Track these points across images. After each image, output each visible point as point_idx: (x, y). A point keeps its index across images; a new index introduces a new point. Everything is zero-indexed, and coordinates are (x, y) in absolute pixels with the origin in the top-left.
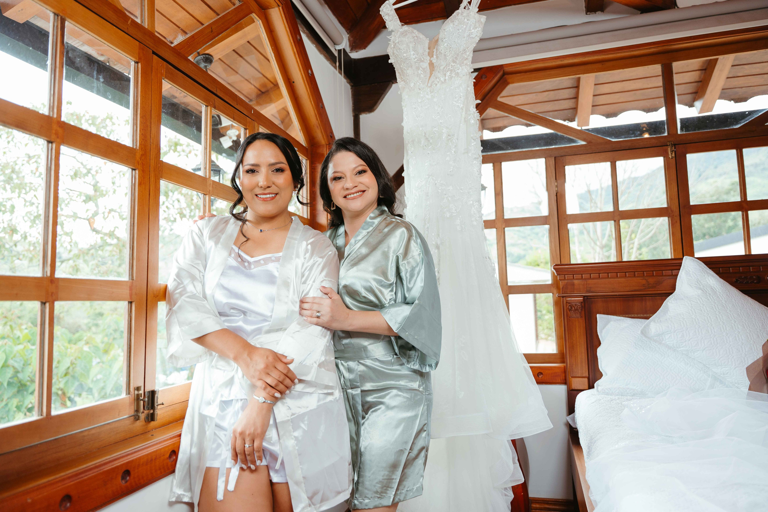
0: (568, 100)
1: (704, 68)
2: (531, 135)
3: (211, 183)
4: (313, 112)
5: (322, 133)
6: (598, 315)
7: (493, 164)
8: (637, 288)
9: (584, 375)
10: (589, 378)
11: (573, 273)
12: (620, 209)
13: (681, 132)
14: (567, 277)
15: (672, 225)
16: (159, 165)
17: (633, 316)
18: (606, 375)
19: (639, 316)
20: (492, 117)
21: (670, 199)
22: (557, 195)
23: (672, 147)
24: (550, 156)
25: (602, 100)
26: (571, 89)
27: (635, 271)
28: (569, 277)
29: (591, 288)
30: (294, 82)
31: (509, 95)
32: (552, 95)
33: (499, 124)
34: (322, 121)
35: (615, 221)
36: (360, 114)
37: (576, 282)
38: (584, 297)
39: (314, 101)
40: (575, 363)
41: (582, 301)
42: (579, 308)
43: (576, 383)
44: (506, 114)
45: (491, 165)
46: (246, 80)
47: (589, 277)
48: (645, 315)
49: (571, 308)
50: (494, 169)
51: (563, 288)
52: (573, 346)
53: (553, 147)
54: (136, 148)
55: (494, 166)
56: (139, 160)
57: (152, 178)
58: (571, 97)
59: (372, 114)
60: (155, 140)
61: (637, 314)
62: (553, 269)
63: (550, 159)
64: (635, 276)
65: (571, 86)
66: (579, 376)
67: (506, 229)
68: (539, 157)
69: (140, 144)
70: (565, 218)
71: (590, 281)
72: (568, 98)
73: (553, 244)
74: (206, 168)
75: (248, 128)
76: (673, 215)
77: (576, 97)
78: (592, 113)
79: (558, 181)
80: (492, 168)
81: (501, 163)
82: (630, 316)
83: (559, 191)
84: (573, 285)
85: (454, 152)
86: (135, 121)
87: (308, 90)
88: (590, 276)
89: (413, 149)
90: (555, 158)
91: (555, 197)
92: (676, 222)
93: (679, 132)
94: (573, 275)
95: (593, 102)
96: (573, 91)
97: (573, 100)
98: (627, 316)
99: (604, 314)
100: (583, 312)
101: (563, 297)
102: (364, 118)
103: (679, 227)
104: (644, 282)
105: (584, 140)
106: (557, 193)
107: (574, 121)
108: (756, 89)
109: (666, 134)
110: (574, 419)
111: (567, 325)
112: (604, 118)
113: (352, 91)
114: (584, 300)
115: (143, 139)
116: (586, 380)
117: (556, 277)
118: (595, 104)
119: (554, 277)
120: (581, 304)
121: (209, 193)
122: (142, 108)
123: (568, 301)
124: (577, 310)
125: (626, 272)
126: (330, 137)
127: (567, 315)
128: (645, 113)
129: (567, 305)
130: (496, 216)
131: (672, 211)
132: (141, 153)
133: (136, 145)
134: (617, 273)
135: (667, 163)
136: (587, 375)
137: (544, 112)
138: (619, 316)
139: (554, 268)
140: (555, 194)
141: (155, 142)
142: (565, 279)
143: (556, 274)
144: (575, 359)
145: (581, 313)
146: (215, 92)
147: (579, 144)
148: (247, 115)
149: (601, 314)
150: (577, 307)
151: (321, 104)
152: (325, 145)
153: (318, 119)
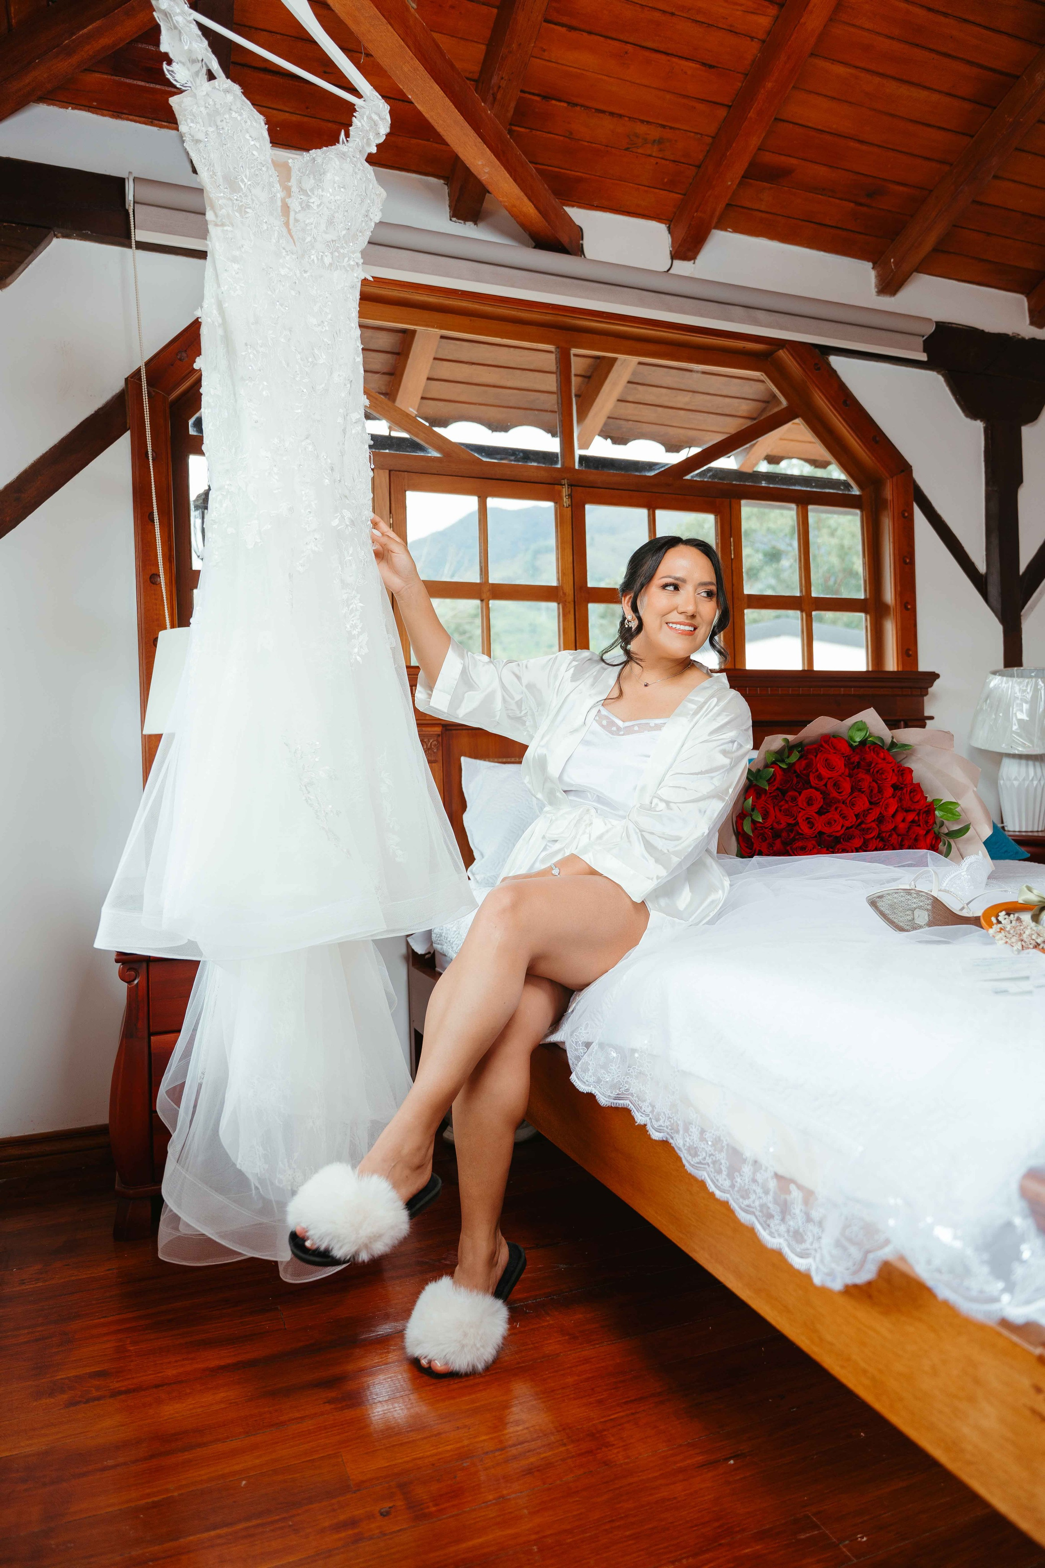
0: (379, 376)
1: (588, 374)
6: (463, 759)
12: (491, 581)
13: (579, 466)
15: (564, 615)
18: (482, 855)
21: (562, 573)
23: (568, 488)
24: (383, 467)
25: (436, 389)
26: (389, 356)
35: (482, 601)
38: (443, 726)
41: (439, 733)
42: (434, 745)
53: (387, 451)
58: (395, 370)
65: (389, 350)
72: (381, 371)
76: (565, 601)
77: (393, 374)
79: (395, 515)
90: (390, 471)
92: (569, 612)
93: (577, 467)
95: (424, 390)
96: (397, 361)
97: (387, 378)
99: (471, 757)
100: (440, 754)
103: (573, 621)
105: (438, 449)
108: (647, 428)
109: (559, 466)
114: (442, 731)
120: (437, 739)
124: (429, 746)
128: (490, 431)
131: (564, 594)
135: (560, 513)
138: (493, 761)
145: (436, 754)
147: (430, 455)
149: (467, 756)
150: (431, 744)
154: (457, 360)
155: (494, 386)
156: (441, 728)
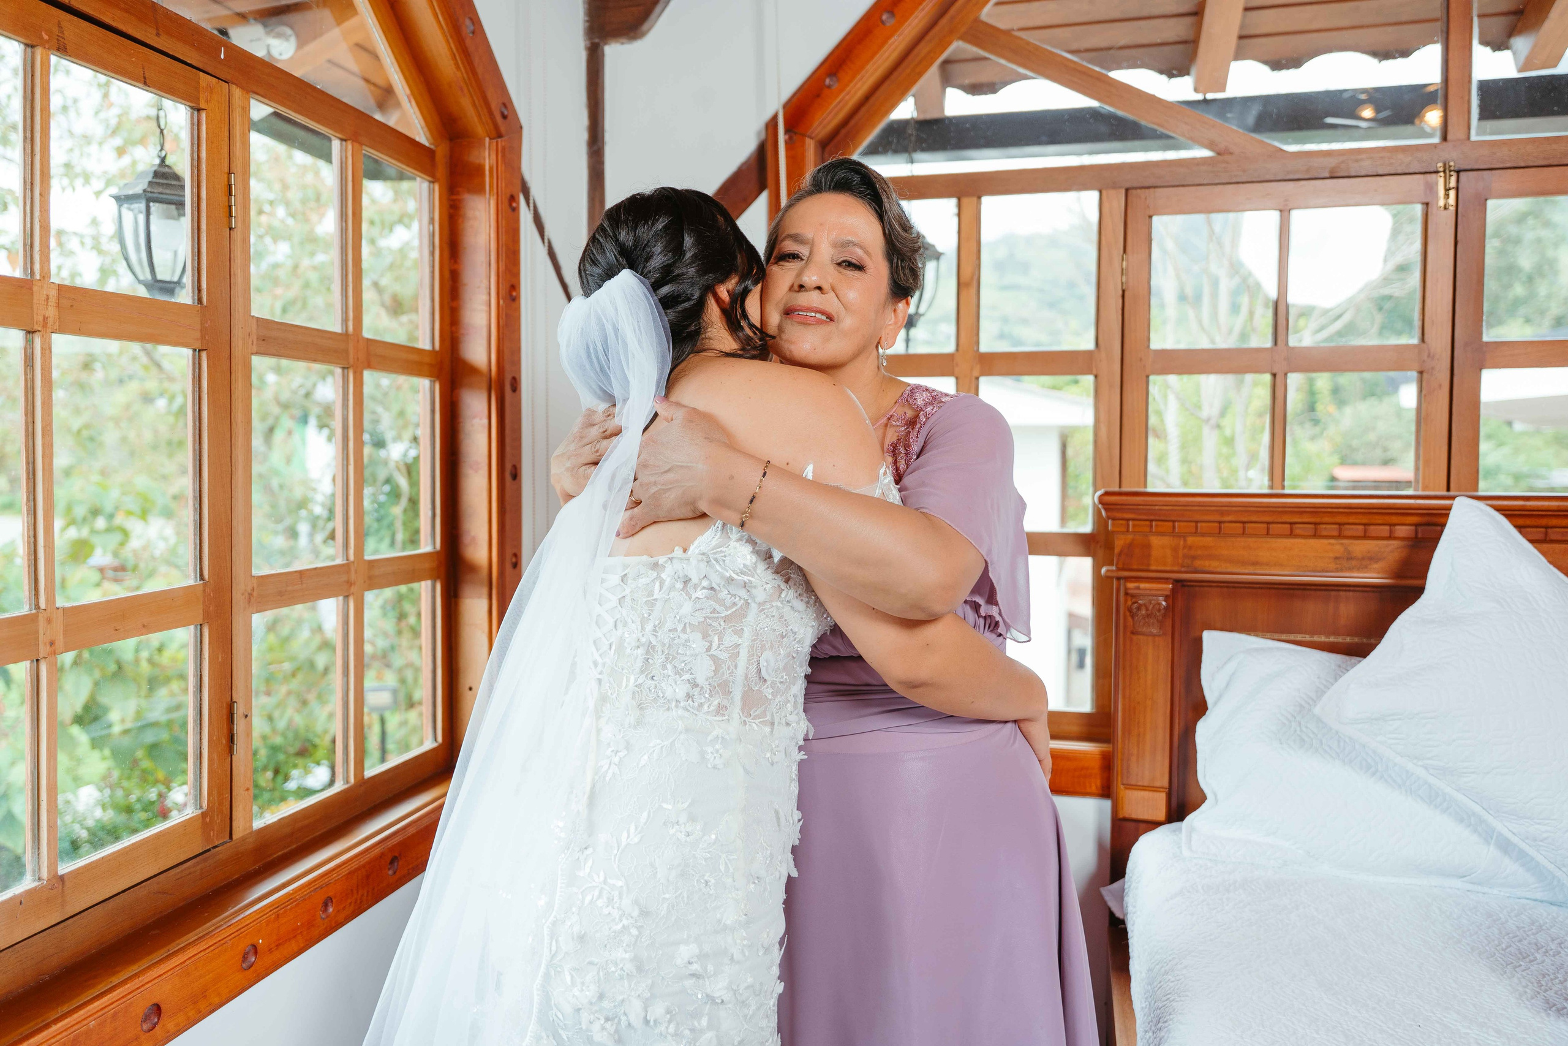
0: (1176, 19)
3: (54, 292)
4: (444, 45)
5: (475, 104)
6: (1206, 634)
7: (959, 199)
9: (1158, 784)
10: (1169, 794)
11: (1152, 517)
12: (1291, 344)
14: (1134, 526)
15: (1428, 393)
17: (1299, 637)
19: (1314, 638)
21: (1428, 322)
22: (1123, 297)
23: (1450, 176)
24: (1115, 188)
25: (1266, 21)
27: (1316, 520)
28: (1140, 526)
29: (1194, 558)
35: (1273, 375)
36: (607, 44)
37: (1155, 541)
38: (1177, 581)
40: (1135, 752)
41: (1168, 593)
42: (1159, 610)
43: (1136, 803)
45: (953, 202)
47: (1193, 530)
49: (1138, 608)
50: (960, 215)
51: (1120, 554)
52: (1133, 706)
55: (960, 206)
58: (1185, 9)
59: (637, 45)
61: (1312, 633)
62: (1098, 503)
63: (1112, 193)
64: (1317, 534)
66: (1146, 784)
67: (983, 380)
68: (1085, 187)
70: (1141, 360)
71: (1193, 541)
72: (1175, 11)
73: (1104, 429)
75: (201, 105)
76: (1433, 368)
77: (1197, 12)
78: (1238, 56)
79: (1131, 257)
80: (956, 211)
81: (980, 198)
83: (1130, 285)
84: (1148, 546)
88: (1197, 527)
90: (1127, 190)
91: (1120, 301)
92: (1440, 388)
94: (1151, 521)
95: (1242, 26)
97: (1190, 20)
98: (1283, 637)
100: (1169, 623)
101: (1118, 579)
102: (618, 53)
103: (1446, 401)
104: (1338, 551)
105: (1205, 142)
106: (1124, 291)
111: (1125, 650)
112: (1266, 70)
114: (1173, 590)
116: (1164, 797)
117: (1106, 522)
118: (1245, 33)
121: (45, 324)
123: (1130, 591)
124: (1152, 614)
125: (1291, 524)
126: (500, 117)
127: (1125, 627)
129: (1126, 601)
130: (958, 345)
131: (1431, 358)
134: (1269, 524)
135: (1432, 224)
136: (1166, 787)
138: (1263, 637)
139: (1101, 502)
140: (1121, 293)
142: (1128, 531)
143: (1104, 515)
144: (1138, 742)
145: (1161, 624)
148: (201, 66)
149: (1215, 629)
150: (1153, 607)
151: (468, 22)
152: (487, 139)
153: (461, 66)
156: (1172, 584)
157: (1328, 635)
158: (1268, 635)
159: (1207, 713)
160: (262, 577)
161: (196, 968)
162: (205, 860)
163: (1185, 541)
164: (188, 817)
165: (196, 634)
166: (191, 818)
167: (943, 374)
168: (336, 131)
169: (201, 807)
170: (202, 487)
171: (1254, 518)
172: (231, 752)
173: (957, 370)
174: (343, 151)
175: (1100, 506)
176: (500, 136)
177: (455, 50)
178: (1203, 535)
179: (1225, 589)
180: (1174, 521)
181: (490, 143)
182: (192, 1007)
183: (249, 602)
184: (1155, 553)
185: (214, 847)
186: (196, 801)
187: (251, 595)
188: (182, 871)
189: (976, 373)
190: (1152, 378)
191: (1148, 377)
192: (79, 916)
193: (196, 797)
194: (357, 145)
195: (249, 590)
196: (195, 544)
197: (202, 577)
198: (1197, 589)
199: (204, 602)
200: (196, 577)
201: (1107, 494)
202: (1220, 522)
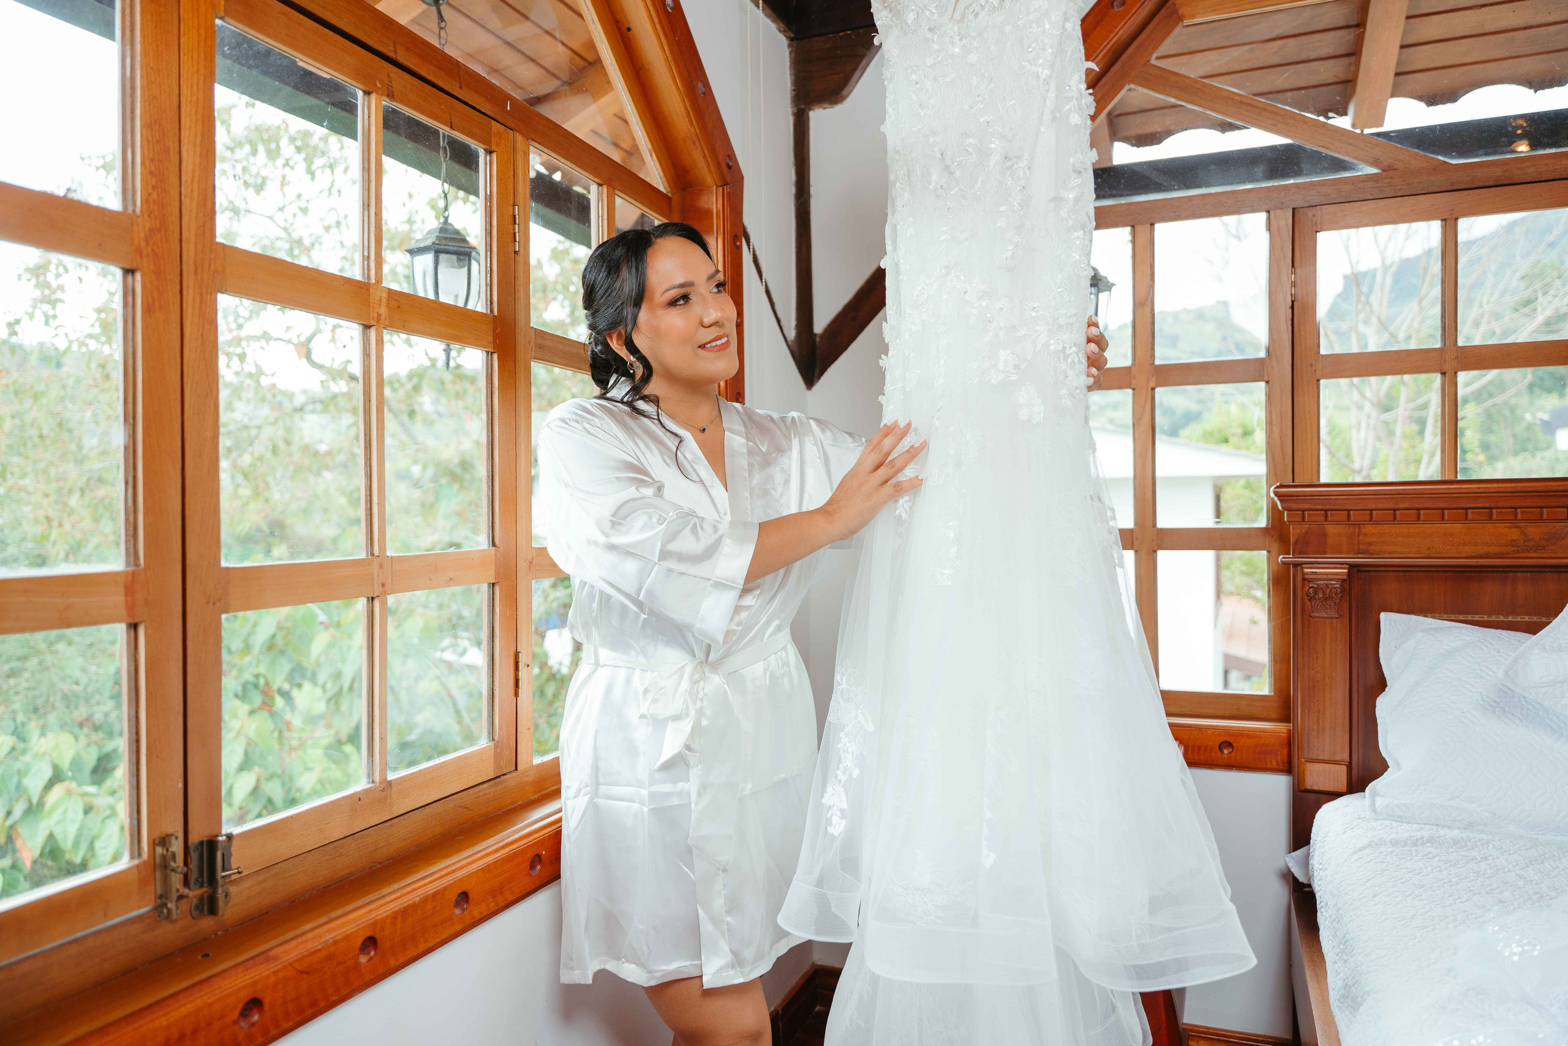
0: (1332, 61)
2: (1232, 152)
3: (385, 295)
4: (681, 105)
5: (705, 157)
6: (1383, 616)
7: (1133, 227)
8: (1494, 549)
9: (1338, 758)
10: (1350, 767)
11: (1327, 507)
12: (1461, 343)
14: (1309, 515)
16: (212, 256)
17: (1477, 618)
18: (1398, 766)
19: (1493, 618)
20: (1135, 109)
22: (1292, 307)
24: (1282, 208)
25: (1422, 57)
26: (1344, 32)
27: (1493, 505)
28: (1314, 515)
29: (1370, 544)
30: (629, 29)
31: (1180, 51)
32: (1291, 49)
33: (1154, 125)
34: (703, 127)
35: (1443, 374)
36: (810, 110)
37: (1331, 529)
38: (1352, 567)
39: (681, 76)
40: (1315, 727)
41: (1345, 577)
42: (1336, 594)
43: (1318, 776)
44: (1172, 100)
45: (1128, 229)
46: (547, 32)
47: (1368, 518)
48: (1510, 619)
49: (1316, 592)
50: (1133, 242)
51: (1296, 543)
52: (1314, 687)
53: (1292, 181)
54: (134, 211)
55: (1134, 234)
56: (143, 244)
57: (191, 291)
58: (1342, 51)
59: (838, 108)
60: (196, 186)
61: (1490, 614)
62: (1272, 495)
63: (1279, 212)
64: (1491, 518)
65: (1342, 24)
66: (1326, 758)
67: (1157, 390)
68: (1254, 210)
69: (146, 201)
70: (1311, 365)
71: (1368, 529)
72: (1332, 54)
73: (1276, 430)
74: (368, 257)
75: (494, 148)
77: (1354, 53)
78: (1393, 95)
79: (1298, 271)
80: (1130, 238)
81: (1152, 225)
82: (1469, 617)
83: (1299, 296)
84: (1325, 535)
85: (1020, 205)
86: (129, 137)
87: (666, 48)
88: (1371, 515)
89: (907, 195)
90: (1294, 209)
91: (1288, 311)
94: (1326, 511)
95: (1399, 63)
96: (1347, 36)
97: (1345, 61)
98: (1461, 617)
99: (1399, 611)
100: (1346, 604)
101: (1296, 565)
102: (819, 117)
104: (1514, 534)
105: (1373, 162)
106: (1293, 302)
107: (1347, 115)
110: (1306, 863)
111: (1303, 634)
112: (1422, 105)
113: (791, 53)
114: (1349, 573)
115: (154, 188)
116: (1344, 769)
117: (1281, 514)
118: (1402, 69)
119: (1274, 514)
120: (1341, 585)
121: (378, 321)
122: (148, 100)
123: (1307, 577)
124: (1330, 598)
125: (1466, 509)
126: (725, 168)
127: (1303, 610)
128: (1532, 91)
129: (1303, 587)
130: (1134, 359)
132: (148, 225)
133: (134, 204)
134: (1443, 509)
136: (1347, 758)
137: (1271, 93)
139: (1276, 494)
140: (1290, 304)
141: (195, 194)
142: (1303, 520)
143: (1280, 507)
144: (1318, 718)
145: (1339, 606)
146: (391, 55)
147: (1360, 173)
148: (492, 115)
149: (1392, 611)
150: (1330, 591)
151: (700, 85)
152: (714, 187)
153: (694, 121)
154: (1454, 7)
155: (1526, 28)
156: (1349, 569)
157: (1507, 614)
158: (1445, 616)
159: (1387, 689)
160: (539, 548)
161: (495, 867)
162: (497, 784)
163: (1360, 528)
164: (484, 746)
165: (489, 592)
166: (486, 747)
167: (1120, 387)
168: (594, 176)
169: (493, 740)
170: (494, 468)
171: (1427, 505)
172: (516, 694)
173: (1134, 382)
174: (600, 194)
175: (1276, 499)
176: (725, 183)
177: (689, 108)
178: (1378, 523)
179: (1401, 574)
180: (1348, 510)
181: (717, 190)
182: (491, 900)
183: (530, 569)
184: (1330, 541)
185: (503, 775)
186: (489, 734)
187: (531, 562)
188: (479, 792)
189: (1151, 385)
190: (1322, 382)
191: (1318, 380)
192: (402, 817)
193: (489, 730)
194: (610, 189)
195: (530, 558)
196: (488, 515)
197: (494, 544)
198: (1374, 573)
199: (496, 565)
200: (489, 544)
201: (1281, 486)
202: (1395, 510)
